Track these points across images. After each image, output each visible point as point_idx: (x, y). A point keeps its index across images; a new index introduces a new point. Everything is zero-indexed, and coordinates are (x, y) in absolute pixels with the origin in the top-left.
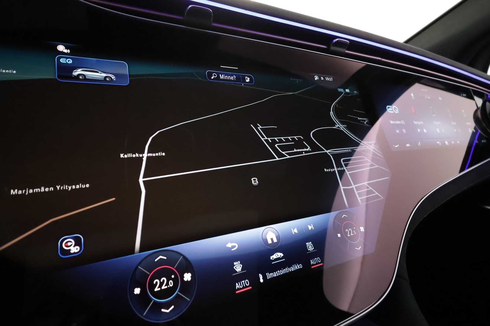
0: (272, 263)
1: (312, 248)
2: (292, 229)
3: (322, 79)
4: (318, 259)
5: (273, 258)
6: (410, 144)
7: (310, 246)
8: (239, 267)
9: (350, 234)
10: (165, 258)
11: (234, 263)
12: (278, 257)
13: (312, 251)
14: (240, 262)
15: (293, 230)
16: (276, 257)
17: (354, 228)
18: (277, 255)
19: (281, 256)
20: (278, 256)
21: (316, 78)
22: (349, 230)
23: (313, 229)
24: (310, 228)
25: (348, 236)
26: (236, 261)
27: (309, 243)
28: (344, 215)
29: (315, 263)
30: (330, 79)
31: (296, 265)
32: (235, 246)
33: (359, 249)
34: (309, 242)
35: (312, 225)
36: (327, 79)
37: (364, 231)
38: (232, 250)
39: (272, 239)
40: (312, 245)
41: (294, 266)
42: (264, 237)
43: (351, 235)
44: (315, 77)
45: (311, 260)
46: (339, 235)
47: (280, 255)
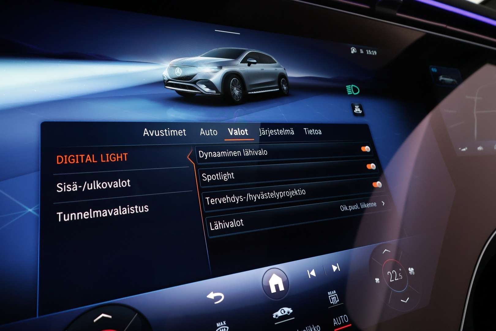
0: (275, 324)
1: (337, 300)
2: (308, 271)
3: (362, 52)
4: (344, 318)
5: (277, 316)
6: (483, 146)
7: (333, 297)
8: (225, 330)
9: (393, 278)
10: (110, 317)
11: (217, 324)
12: (284, 314)
13: (336, 304)
14: (226, 323)
15: (310, 273)
16: (281, 315)
17: (400, 270)
18: (283, 311)
19: (288, 312)
20: (285, 312)
21: (353, 51)
22: (392, 273)
23: (339, 270)
24: (335, 268)
25: (391, 281)
26: (219, 321)
27: (333, 293)
28: (386, 250)
29: (339, 323)
30: (372, 53)
31: (312, 327)
32: (220, 297)
33: (406, 302)
34: (332, 290)
35: (337, 264)
36: (369, 52)
37: (414, 274)
38: (216, 303)
39: (277, 286)
40: (336, 295)
41: (308, 328)
42: (264, 284)
43: (396, 280)
44: (351, 48)
45: (334, 319)
46: (377, 280)
47: (288, 310)
